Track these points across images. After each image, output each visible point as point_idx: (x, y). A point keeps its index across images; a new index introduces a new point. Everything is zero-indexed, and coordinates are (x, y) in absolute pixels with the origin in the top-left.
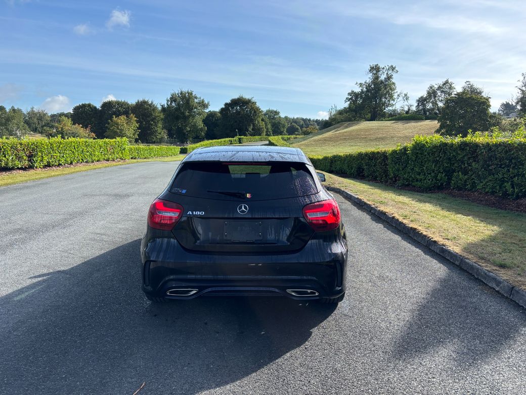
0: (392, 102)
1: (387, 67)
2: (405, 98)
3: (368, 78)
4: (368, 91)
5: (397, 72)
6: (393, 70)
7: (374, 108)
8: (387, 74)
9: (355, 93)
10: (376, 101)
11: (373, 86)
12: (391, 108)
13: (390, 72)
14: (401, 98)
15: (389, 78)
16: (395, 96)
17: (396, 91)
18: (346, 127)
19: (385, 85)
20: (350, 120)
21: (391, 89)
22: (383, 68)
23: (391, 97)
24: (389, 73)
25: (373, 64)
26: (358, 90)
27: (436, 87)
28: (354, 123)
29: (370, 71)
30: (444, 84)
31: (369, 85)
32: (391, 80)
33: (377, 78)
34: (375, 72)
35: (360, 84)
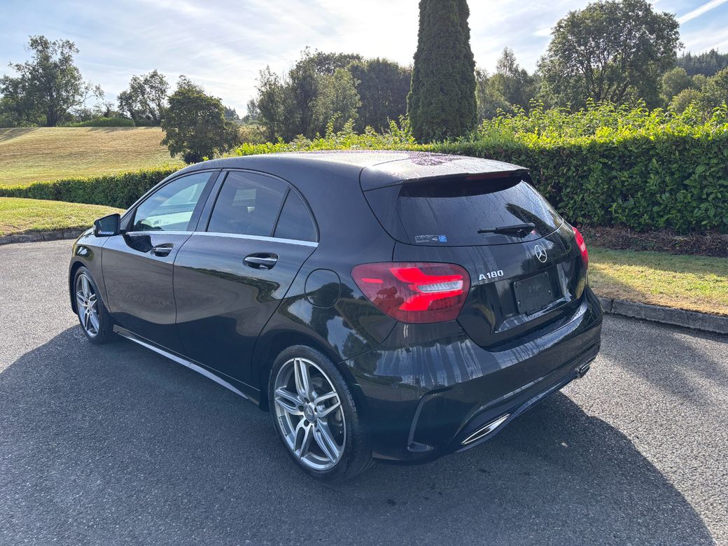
0: (77, 98)
1: (61, 43)
2: (97, 93)
3: (31, 58)
4: (34, 78)
5: (78, 51)
6: (70, 48)
7: (50, 107)
8: (62, 52)
9: (12, 81)
10: (51, 96)
11: (41, 71)
12: (78, 107)
13: (66, 50)
14: (91, 93)
15: (66, 60)
16: (82, 89)
17: (82, 81)
18: (10, 137)
19: (63, 71)
20: (10, 125)
21: (75, 78)
22: (54, 44)
23: (76, 90)
24: (65, 52)
25: (36, 36)
26: (16, 75)
27: (142, 79)
28: (23, 130)
29: (32, 46)
30: (152, 77)
31: (34, 68)
32: (70, 63)
33: (47, 58)
34: (40, 48)
35: (17, 66)
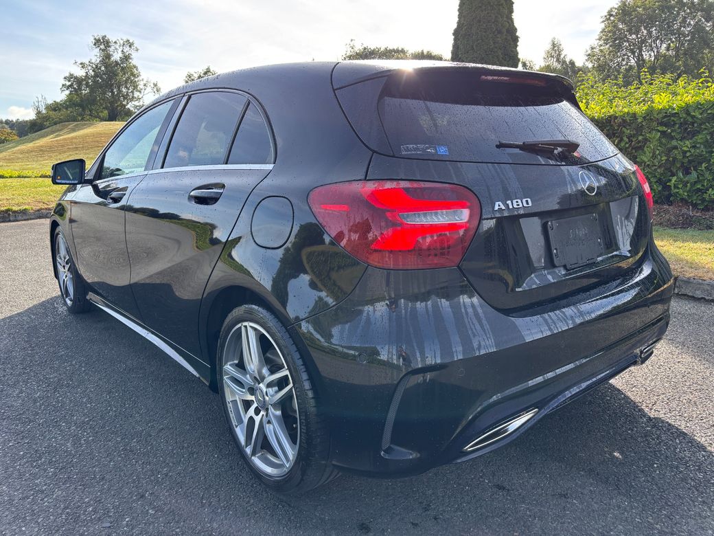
0: (136, 94)
1: (122, 42)
2: (155, 90)
3: (95, 56)
4: (96, 75)
5: (137, 50)
6: (130, 46)
7: (112, 103)
8: (122, 51)
9: (76, 78)
10: (113, 93)
11: (103, 68)
12: (136, 103)
13: (127, 49)
14: (149, 89)
15: (126, 58)
16: (141, 86)
17: (140, 78)
18: (73, 130)
19: (123, 69)
20: (75, 120)
21: (134, 76)
22: (115, 42)
23: (135, 87)
24: (125, 51)
25: (99, 35)
26: (80, 73)
27: (196, 76)
28: (85, 125)
29: (95, 45)
30: (205, 73)
31: (97, 66)
32: (130, 61)
33: (108, 56)
34: (102, 47)
35: (81, 64)
